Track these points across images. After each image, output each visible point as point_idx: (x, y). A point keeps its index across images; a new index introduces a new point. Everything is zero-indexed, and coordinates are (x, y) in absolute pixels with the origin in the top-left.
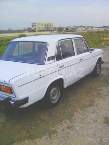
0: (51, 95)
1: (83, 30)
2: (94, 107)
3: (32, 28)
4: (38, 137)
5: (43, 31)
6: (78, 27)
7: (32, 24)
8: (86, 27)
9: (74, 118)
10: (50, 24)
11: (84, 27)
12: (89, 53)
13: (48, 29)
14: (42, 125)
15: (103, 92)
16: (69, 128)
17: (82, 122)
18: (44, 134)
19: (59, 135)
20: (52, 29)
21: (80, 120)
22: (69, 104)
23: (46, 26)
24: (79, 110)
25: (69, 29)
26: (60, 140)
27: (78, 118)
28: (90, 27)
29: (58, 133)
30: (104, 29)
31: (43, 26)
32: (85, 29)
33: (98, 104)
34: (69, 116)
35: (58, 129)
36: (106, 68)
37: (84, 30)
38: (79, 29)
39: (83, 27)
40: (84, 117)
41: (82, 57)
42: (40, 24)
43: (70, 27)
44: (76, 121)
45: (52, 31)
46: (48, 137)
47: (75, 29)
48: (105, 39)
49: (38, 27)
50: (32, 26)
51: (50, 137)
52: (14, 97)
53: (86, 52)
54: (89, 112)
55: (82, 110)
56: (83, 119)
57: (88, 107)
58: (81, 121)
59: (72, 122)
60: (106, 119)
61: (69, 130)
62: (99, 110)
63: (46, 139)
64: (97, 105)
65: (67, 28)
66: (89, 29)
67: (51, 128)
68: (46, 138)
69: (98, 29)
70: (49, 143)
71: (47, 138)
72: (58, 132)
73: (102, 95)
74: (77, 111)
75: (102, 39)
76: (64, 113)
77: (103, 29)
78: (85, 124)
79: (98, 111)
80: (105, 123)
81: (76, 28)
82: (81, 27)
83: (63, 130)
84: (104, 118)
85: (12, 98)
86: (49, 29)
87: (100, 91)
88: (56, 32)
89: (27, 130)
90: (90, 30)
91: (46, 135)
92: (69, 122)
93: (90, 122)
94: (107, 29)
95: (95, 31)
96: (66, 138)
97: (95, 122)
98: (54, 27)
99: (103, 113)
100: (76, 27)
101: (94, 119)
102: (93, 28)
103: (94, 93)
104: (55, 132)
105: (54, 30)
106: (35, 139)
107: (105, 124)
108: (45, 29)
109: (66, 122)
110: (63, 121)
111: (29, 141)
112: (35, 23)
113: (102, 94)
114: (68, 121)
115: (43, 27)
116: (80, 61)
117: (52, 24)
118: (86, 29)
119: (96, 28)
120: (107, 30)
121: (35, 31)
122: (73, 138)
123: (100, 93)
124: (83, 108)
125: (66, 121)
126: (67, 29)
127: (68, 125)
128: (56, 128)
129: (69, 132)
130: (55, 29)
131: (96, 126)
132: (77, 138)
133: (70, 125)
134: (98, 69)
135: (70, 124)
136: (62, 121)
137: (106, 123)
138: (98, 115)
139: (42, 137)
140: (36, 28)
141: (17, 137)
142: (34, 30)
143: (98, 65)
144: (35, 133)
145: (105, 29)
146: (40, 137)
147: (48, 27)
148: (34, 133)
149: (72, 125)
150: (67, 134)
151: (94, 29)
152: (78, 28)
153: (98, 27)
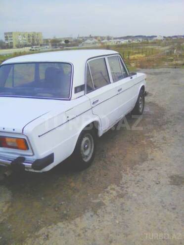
0: (82, 149)
1: (93, 43)
2: (148, 162)
3: (6, 42)
4: (76, 216)
5: (26, 46)
6: (86, 37)
7: (5, 34)
8: (99, 38)
9: (123, 180)
10: (37, 35)
11: (96, 38)
12: (128, 79)
13: (33, 42)
14: (77, 196)
15: (156, 138)
16: (121, 196)
17: (138, 186)
18: (84, 210)
19: (108, 209)
20: (41, 42)
21: (133, 183)
22: (109, 161)
23: (31, 38)
24: (128, 169)
25: (71, 42)
26: (113, 215)
27: (130, 180)
28: (105, 37)
29: (107, 207)
30: (129, 41)
31: (25, 37)
32: (97, 41)
33: (154, 158)
34: (116, 178)
35: (104, 199)
36: (150, 102)
37: (96, 43)
38: (86, 42)
39: (94, 38)
40: (138, 178)
41: (121, 85)
42: (20, 35)
43: (72, 38)
44: (128, 186)
45: (41, 45)
46: (92, 214)
47: (80, 42)
48: (132, 57)
49: (15, 40)
50: (6, 37)
51: (95, 212)
52: (32, 154)
53: (125, 78)
54: (144, 170)
55: (132, 168)
56: (138, 181)
57: (140, 163)
58: (136, 184)
59: (123, 187)
60: (172, 177)
61: (122, 200)
62: (158, 166)
63: (90, 217)
64: (152, 159)
65: (67, 39)
66: (104, 41)
67: (93, 200)
68: (89, 215)
69: (118, 40)
70: (98, 222)
71: (92, 216)
72: (105, 205)
73: (155, 144)
74: (125, 170)
75: (127, 57)
76: (105, 175)
77: (127, 41)
78: (144, 188)
79: (157, 168)
80: (172, 183)
81: (81, 39)
82: (91, 37)
83: (112, 201)
84: (169, 177)
85: (26, 157)
86: (36, 42)
87: (150, 138)
88: (48, 47)
89: (54, 208)
90: (106, 42)
91: (89, 212)
92: (118, 188)
93: (149, 185)
94: (133, 40)
95: (113, 44)
96: (122, 212)
97: (157, 184)
98: (44, 40)
99: (165, 170)
100: (82, 37)
101: (154, 180)
102: (111, 39)
103: (142, 141)
104: (100, 205)
105: (45, 43)
106: (73, 220)
107: (173, 186)
108: (29, 42)
109: (114, 189)
110: (109, 188)
111: (64, 224)
112: (11, 33)
113: (155, 142)
114: (116, 186)
115: (25, 40)
116: (118, 93)
117: (41, 33)
118: (99, 40)
119: (115, 39)
120: (134, 42)
121: (11, 47)
122: (133, 211)
123: (151, 141)
124: (133, 166)
125: (113, 186)
126: (67, 41)
127: (118, 192)
128: (101, 199)
129: (124, 203)
130: (47, 42)
131: (160, 189)
132: (138, 209)
133: (121, 192)
134: (141, 105)
135: (120, 190)
136: (106, 188)
137: (174, 184)
138: (158, 173)
139: (84, 216)
140: (12, 41)
141: (42, 220)
142: (9, 44)
143: (140, 98)
144: (70, 210)
145: (131, 40)
146: (79, 214)
147: (33, 40)
148: (68, 210)
149: (124, 192)
150: (120, 206)
151: (112, 41)
152: (86, 40)
153: (118, 37)
